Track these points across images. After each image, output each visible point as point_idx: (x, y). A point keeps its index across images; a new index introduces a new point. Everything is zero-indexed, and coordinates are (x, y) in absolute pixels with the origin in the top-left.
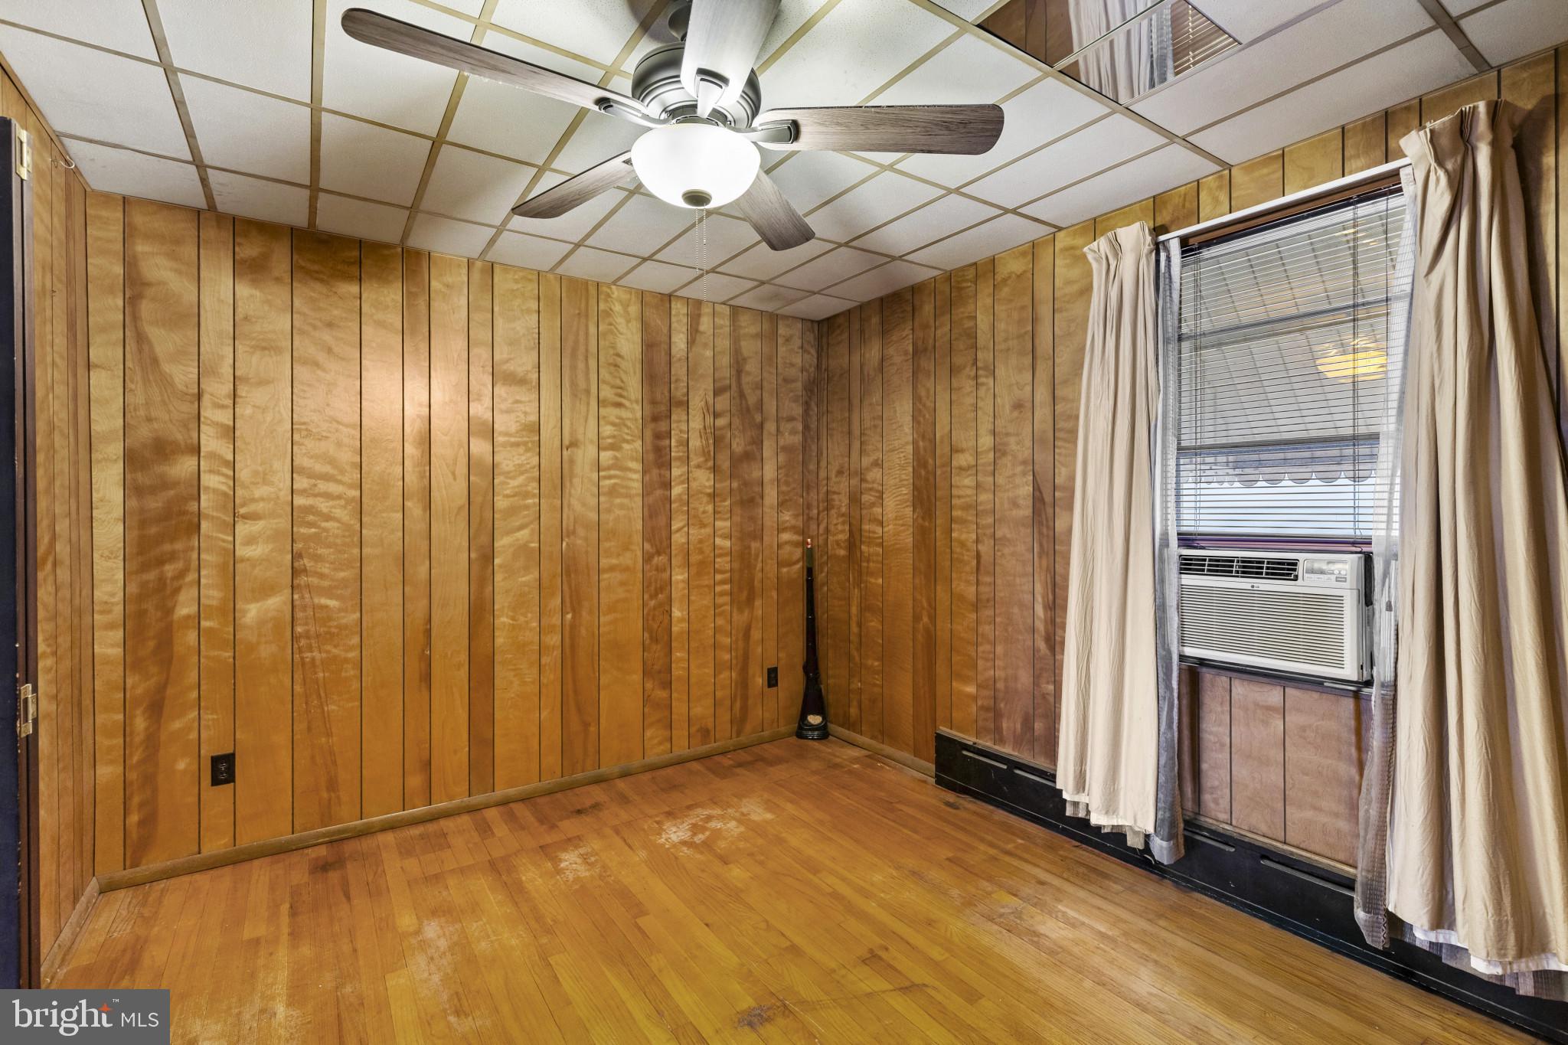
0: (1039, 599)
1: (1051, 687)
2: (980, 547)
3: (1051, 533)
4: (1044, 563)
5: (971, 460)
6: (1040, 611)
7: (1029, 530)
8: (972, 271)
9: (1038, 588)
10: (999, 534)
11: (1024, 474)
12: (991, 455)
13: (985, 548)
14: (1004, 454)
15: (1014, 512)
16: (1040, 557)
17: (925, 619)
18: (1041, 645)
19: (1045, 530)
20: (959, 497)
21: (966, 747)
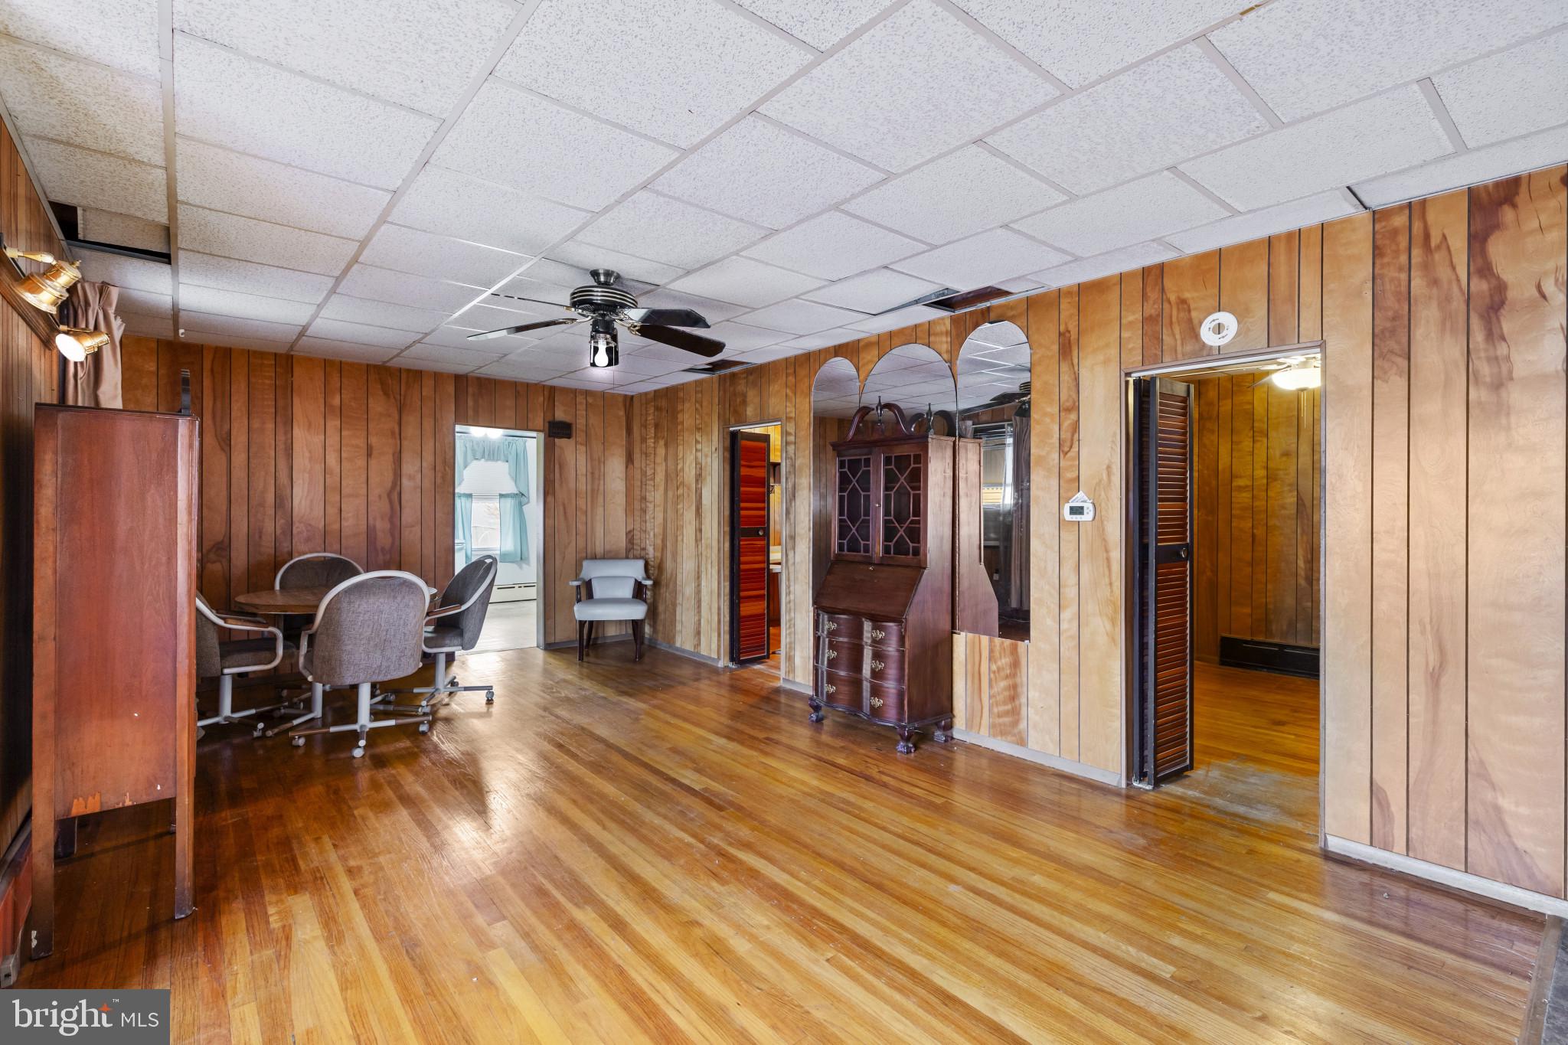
0: (1301, 557)
1: (1309, 604)
2: (1255, 531)
3: (1311, 523)
4: (1305, 538)
5: (1249, 483)
6: (1301, 563)
7: (1294, 522)
8: (1251, 377)
9: (1301, 552)
10: (1270, 523)
11: (1291, 491)
12: (1265, 481)
13: (1260, 532)
14: (1275, 480)
15: (1283, 512)
16: (1302, 535)
17: (1209, 573)
18: (1302, 582)
19: (1306, 521)
20: (1238, 503)
21: (1247, 642)
